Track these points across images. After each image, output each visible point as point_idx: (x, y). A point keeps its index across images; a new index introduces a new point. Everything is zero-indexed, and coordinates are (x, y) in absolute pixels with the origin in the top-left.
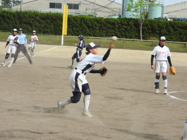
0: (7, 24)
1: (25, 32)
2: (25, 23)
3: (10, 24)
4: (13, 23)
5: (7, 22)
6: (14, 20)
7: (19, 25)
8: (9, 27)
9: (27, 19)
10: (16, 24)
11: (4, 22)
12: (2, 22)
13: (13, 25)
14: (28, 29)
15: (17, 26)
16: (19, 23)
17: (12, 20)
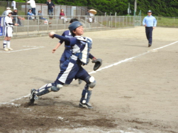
0: (153, 8)
1: (173, 15)
2: (173, 6)
3: (157, 8)
4: (160, 7)
5: (154, 6)
6: (162, 3)
7: (167, 9)
8: (156, 11)
9: (174, 2)
10: (163, 7)
11: (150, 6)
12: (149, 6)
13: (160, 8)
14: (175, 13)
15: (165, 9)
16: (166, 6)
17: (159, 4)
